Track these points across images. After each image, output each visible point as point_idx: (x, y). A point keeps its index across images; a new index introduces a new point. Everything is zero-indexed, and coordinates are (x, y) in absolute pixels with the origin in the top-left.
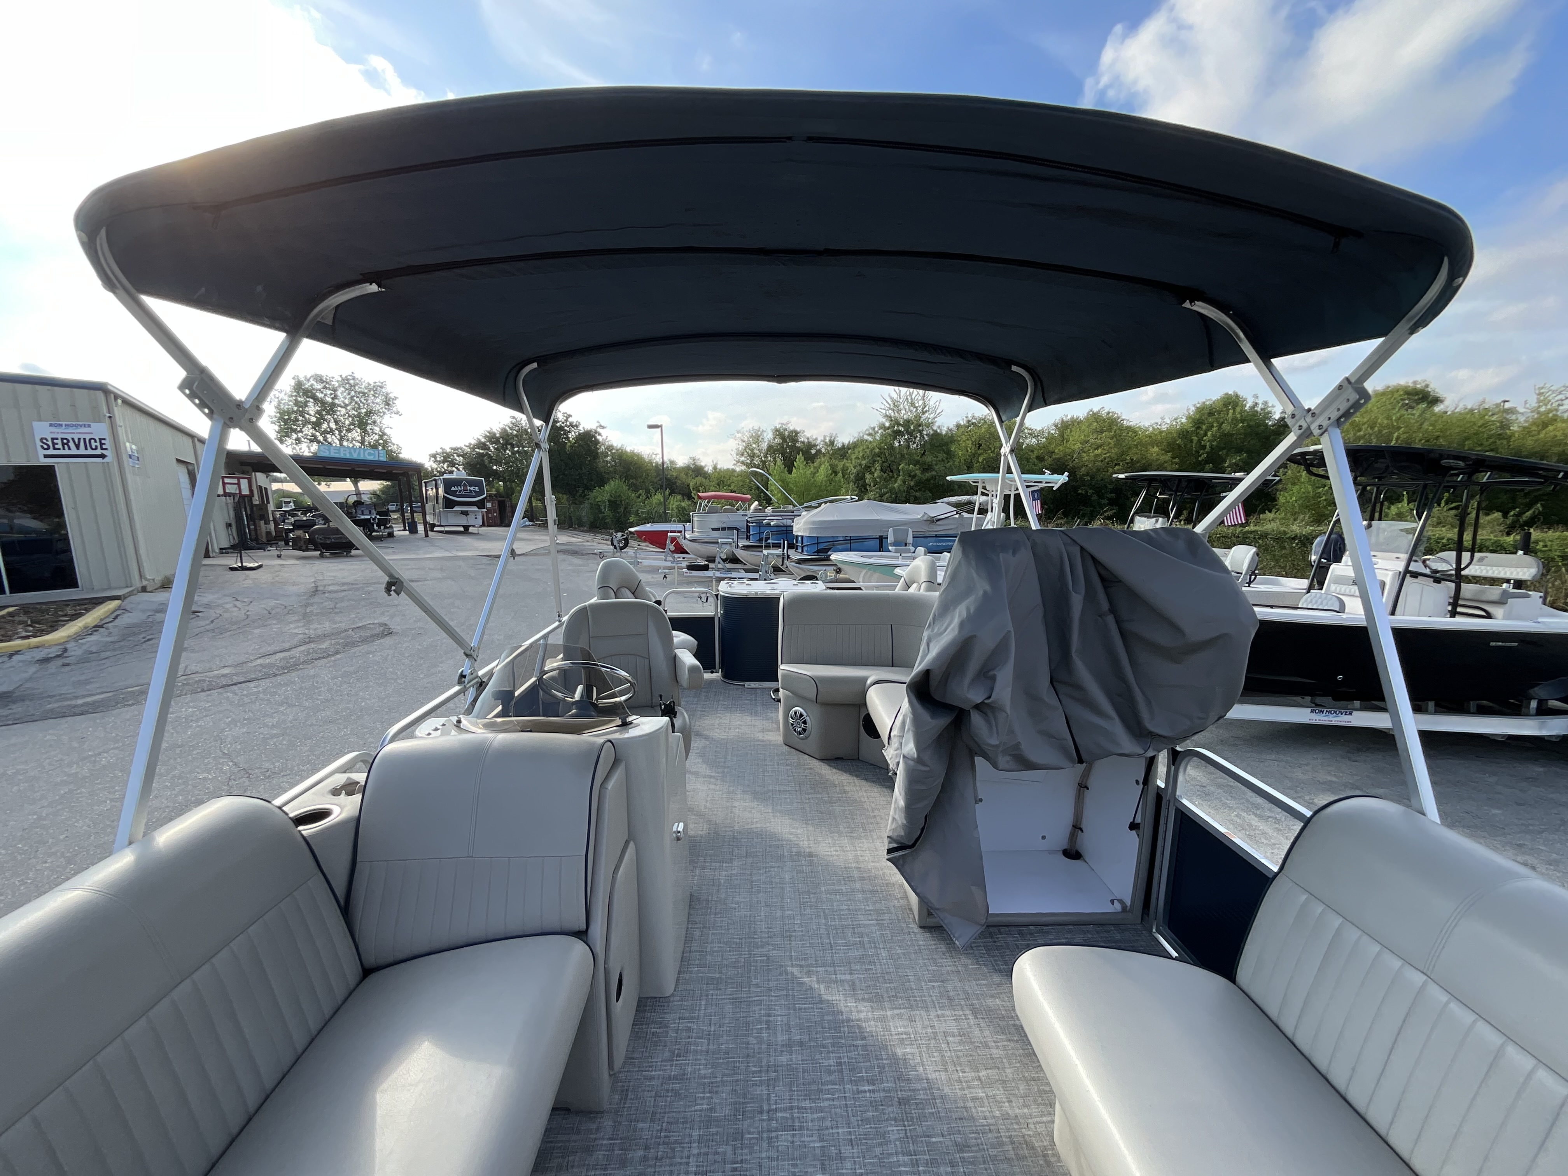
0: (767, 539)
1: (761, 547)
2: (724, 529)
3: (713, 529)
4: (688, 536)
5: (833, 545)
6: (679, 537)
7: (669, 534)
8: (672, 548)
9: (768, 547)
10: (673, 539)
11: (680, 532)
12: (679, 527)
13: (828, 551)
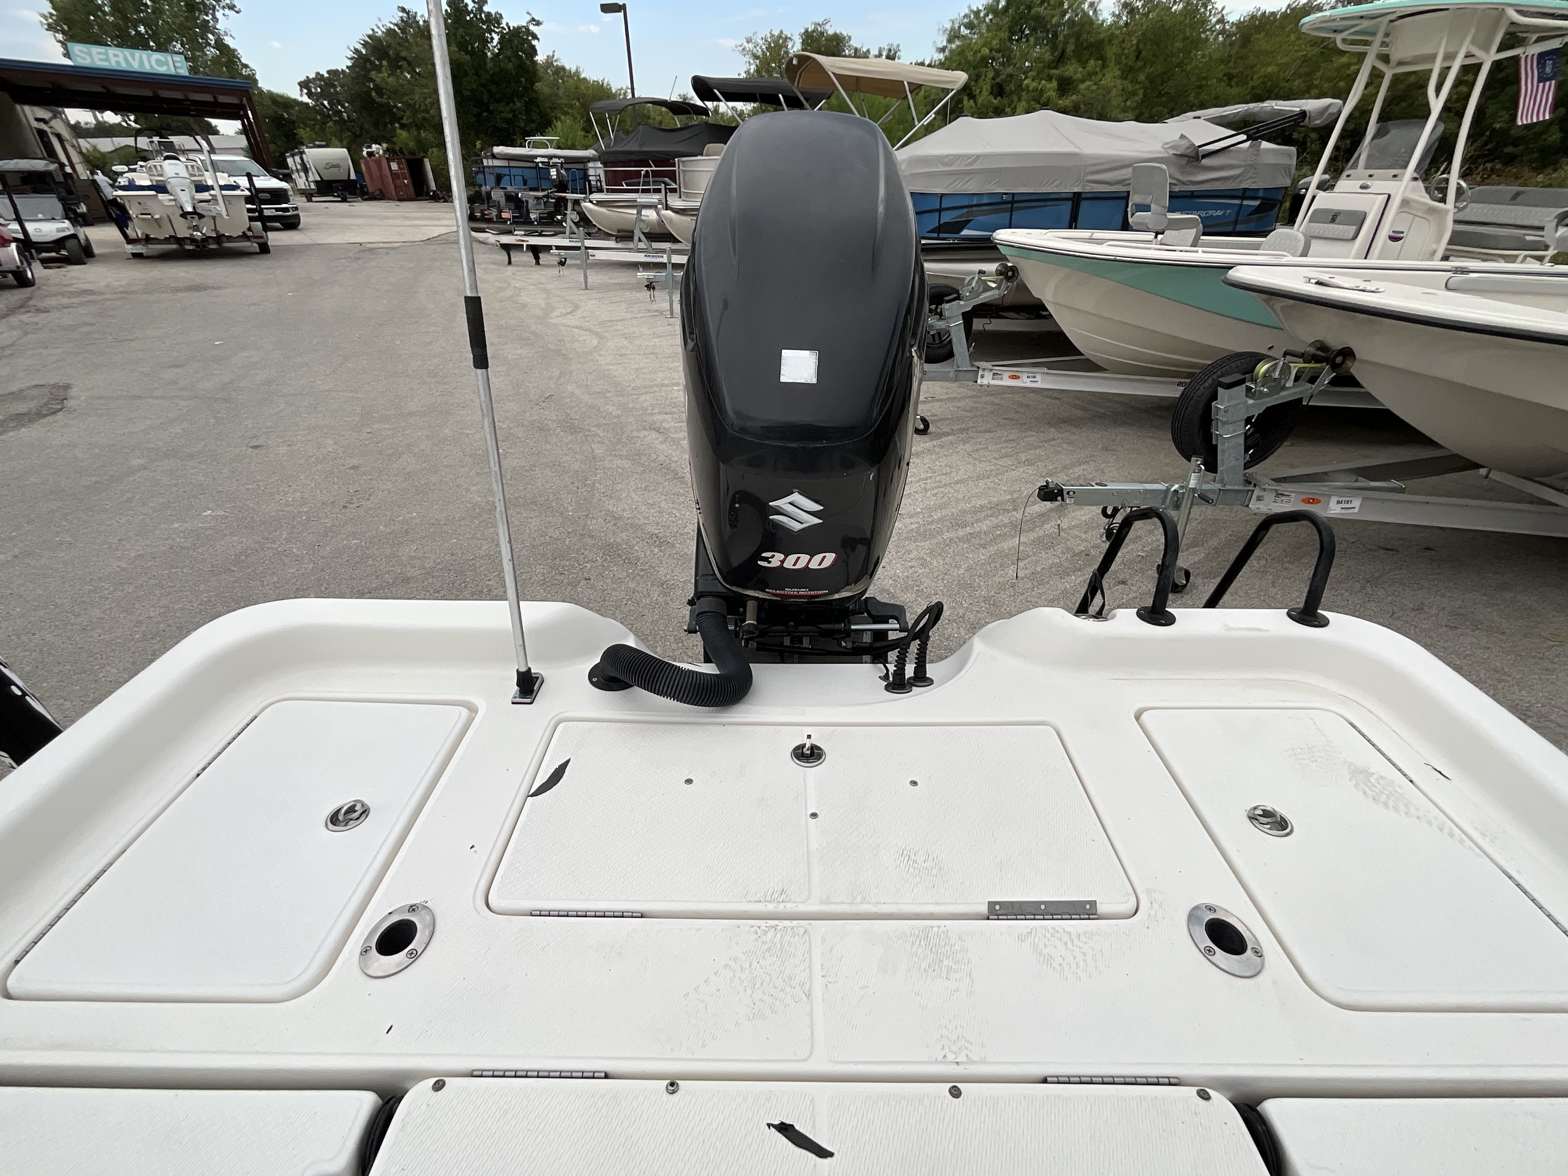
5: (974, 214)
13: (961, 230)
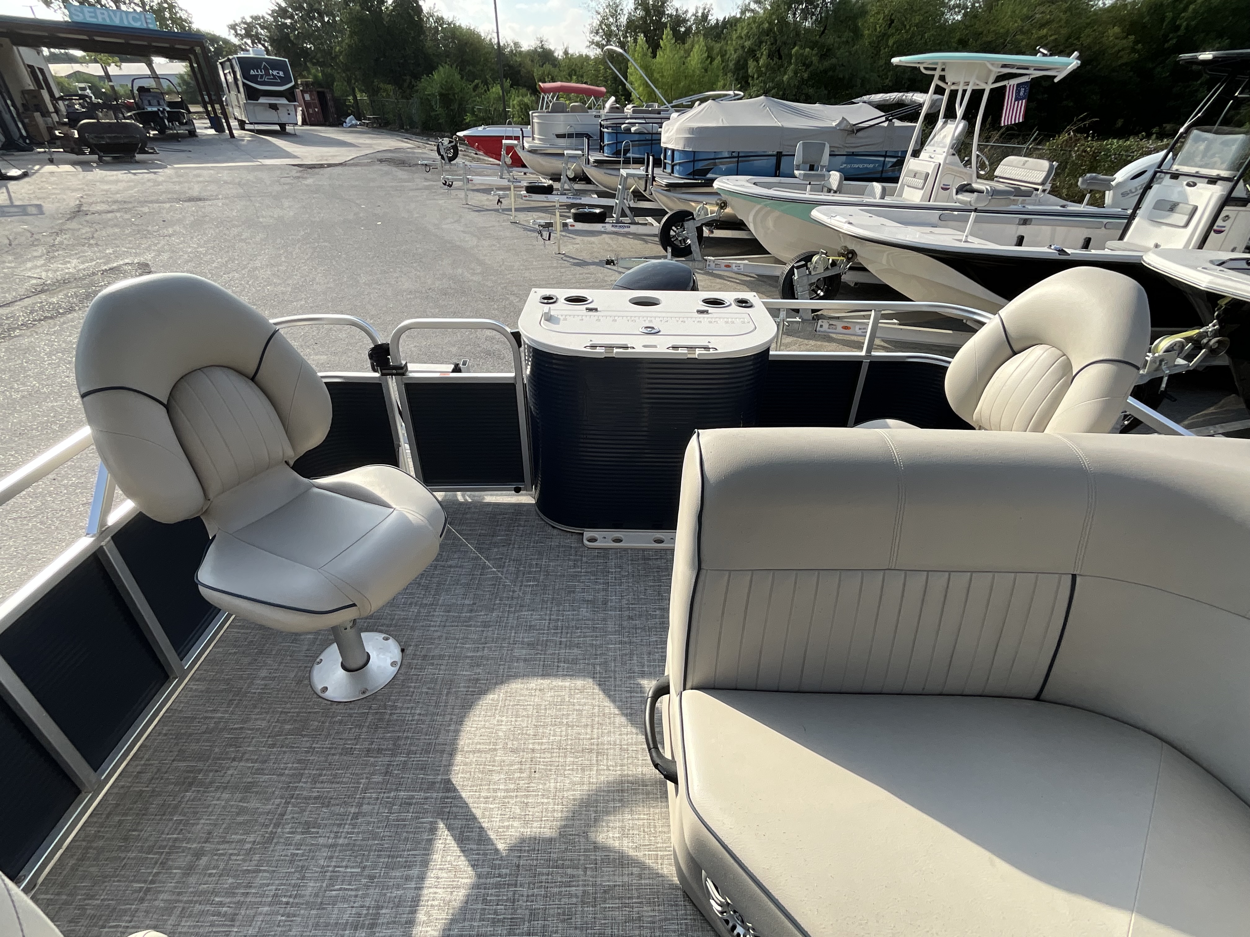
0: (626, 151)
1: (619, 162)
2: (570, 136)
3: (558, 136)
4: (526, 145)
5: (715, 164)
6: (516, 145)
7: (504, 141)
8: (509, 161)
9: (627, 162)
10: (510, 148)
11: (517, 138)
12: (515, 131)
13: (707, 174)
